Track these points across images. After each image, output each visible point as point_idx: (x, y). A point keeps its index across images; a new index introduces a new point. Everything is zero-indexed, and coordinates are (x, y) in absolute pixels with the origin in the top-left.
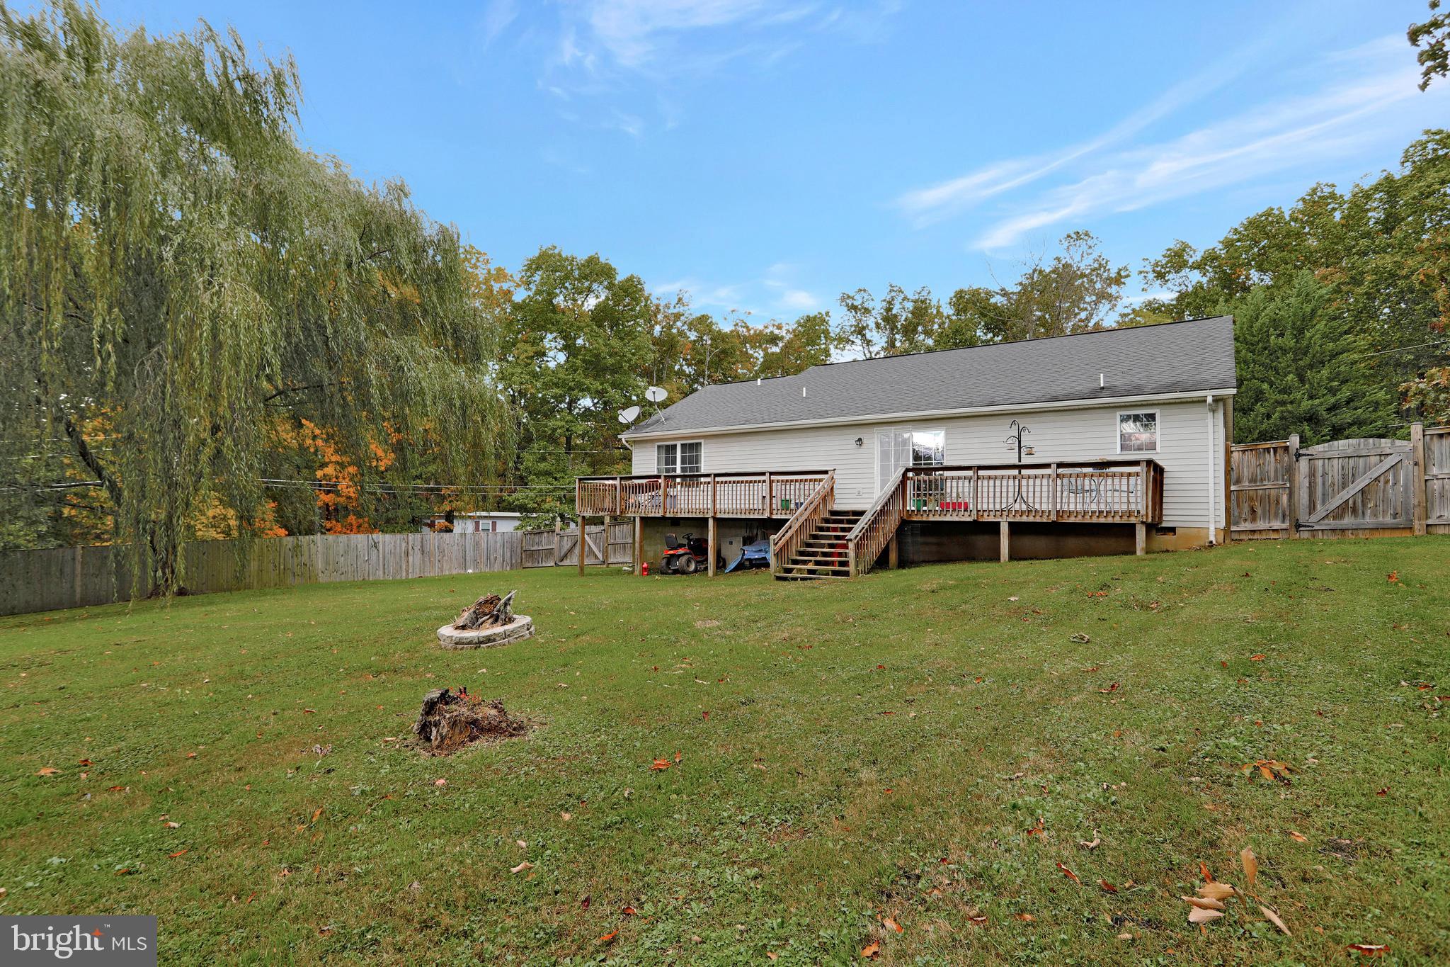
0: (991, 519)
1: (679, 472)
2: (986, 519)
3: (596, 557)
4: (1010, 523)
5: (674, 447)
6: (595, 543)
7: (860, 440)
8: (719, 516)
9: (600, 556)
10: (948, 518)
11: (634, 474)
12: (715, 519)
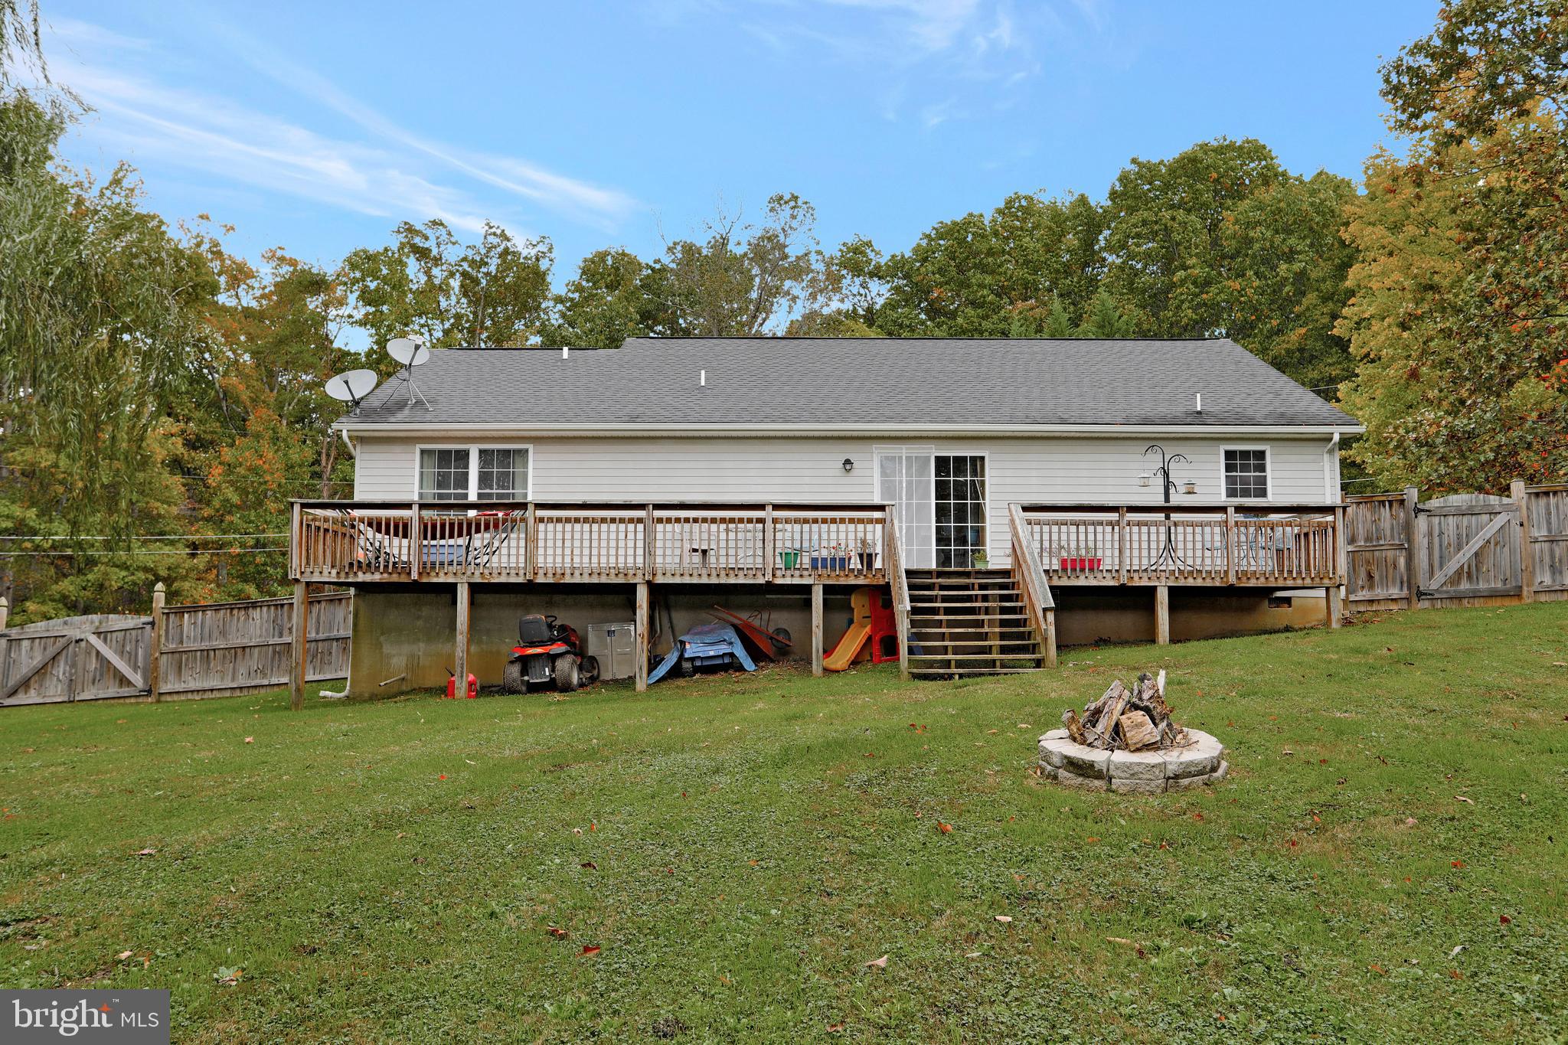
0: (1145, 583)
1: (473, 497)
2: (1137, 583)
3: (123, 681)
4: (1171, 589)
5: (463, 457)
6: (121, 653)
7: (848, 462)
8: (660, 580)
9: (137, 679)
10: (1082, 582)
11: (358, 498)
12: (649, 583)
